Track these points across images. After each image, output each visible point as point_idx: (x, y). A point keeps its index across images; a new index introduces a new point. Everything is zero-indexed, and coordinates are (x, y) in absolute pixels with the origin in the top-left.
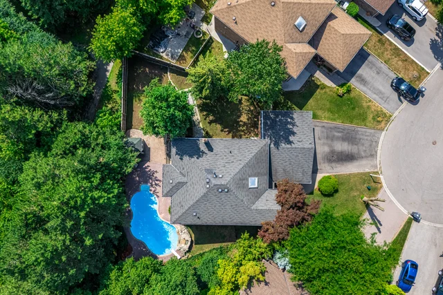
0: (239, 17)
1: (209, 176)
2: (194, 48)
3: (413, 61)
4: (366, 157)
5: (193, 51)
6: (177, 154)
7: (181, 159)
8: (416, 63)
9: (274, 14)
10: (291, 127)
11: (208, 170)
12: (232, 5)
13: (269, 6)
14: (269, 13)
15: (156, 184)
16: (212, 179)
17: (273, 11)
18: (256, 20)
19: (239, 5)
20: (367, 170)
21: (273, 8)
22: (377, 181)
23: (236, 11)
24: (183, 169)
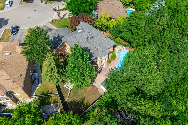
0: (17, 75)
1: (89, 39)
2: (47, 100)
3: (3, 34)
4: (46, 27)
5: (48, 100)
6: (93, 56)
7: (93, 53)
8: (3, 33)
9: (8, 61)
10: (53, 39)
11: (88, 42)
12: (13, 80)
13: (5, 65)
14: (8, 63)
15: (112, 70)
16: (90, 37)
17: (7, 62)
18: (15, 68)
19: (11, 77)
20: (50, 24)
21: (5, 63)
22: (52, 21)
23: (15, 78)
24: (95, 50)
